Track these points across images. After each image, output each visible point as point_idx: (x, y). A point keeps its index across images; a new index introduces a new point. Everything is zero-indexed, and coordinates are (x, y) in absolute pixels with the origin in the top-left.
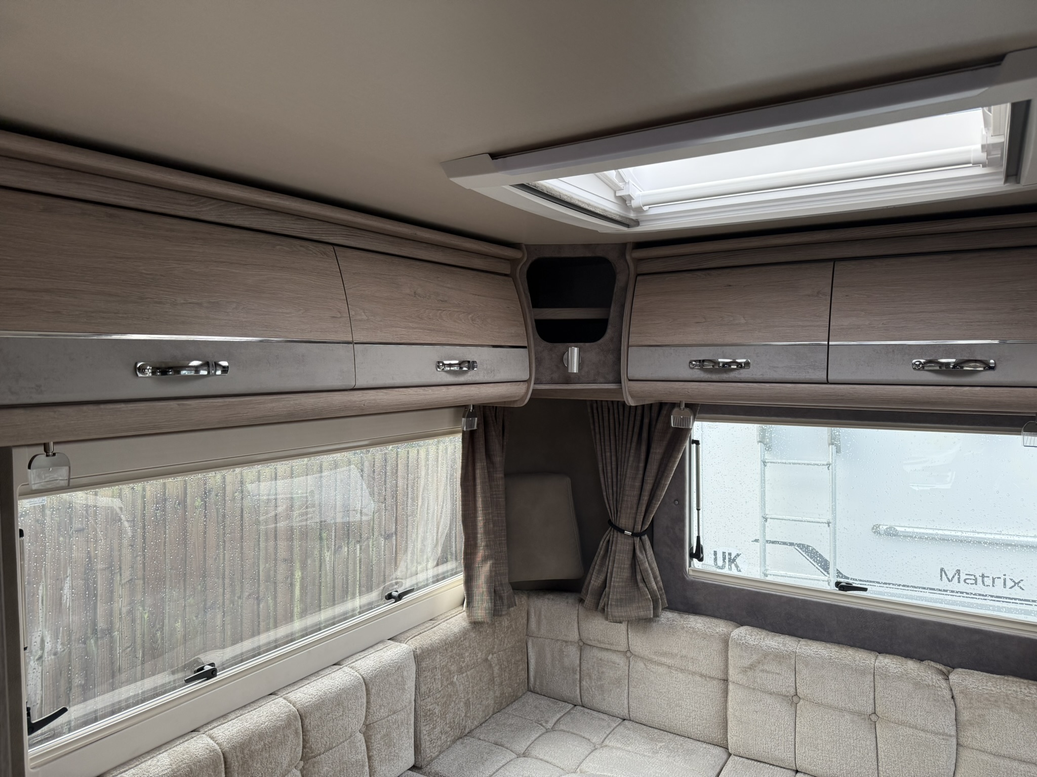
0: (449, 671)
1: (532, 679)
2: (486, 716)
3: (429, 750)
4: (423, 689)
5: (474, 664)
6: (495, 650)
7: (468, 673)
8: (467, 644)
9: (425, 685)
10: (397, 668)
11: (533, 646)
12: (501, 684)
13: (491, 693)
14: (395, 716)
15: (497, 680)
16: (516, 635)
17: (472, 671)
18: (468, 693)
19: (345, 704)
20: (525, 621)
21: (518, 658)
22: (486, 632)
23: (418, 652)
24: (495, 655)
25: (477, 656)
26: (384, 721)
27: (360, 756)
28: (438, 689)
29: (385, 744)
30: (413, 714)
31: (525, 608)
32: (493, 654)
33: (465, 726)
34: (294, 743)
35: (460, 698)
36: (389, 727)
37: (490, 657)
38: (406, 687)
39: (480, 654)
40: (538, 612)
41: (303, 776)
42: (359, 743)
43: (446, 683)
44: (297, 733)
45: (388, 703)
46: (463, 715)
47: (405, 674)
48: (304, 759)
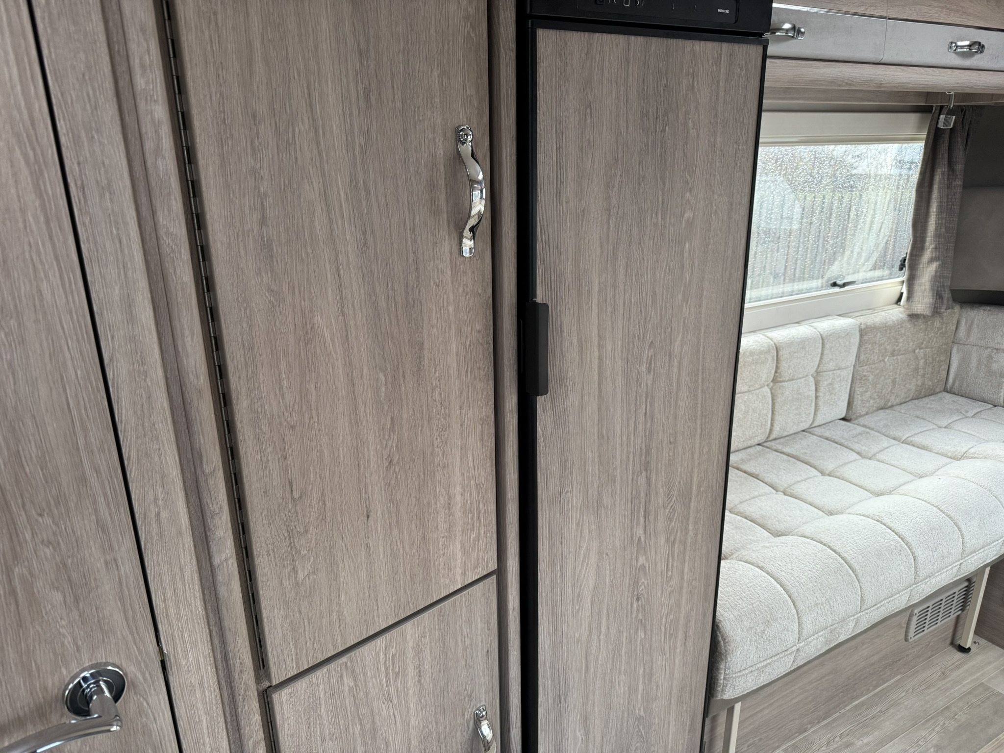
0: (886, 349)
1: (951, 380)
2: (906, 398)
3: (859, 407)
4: (862, 357)
5: (905, 350)
6: (923, 346)
7: (899, 357)
8: (903, 332)
9: (865, 354)
10: (844, 334)
11: (958, 351)
12: (923, 376)
13: (914, 380)
14: (839, 372)
15: (921, 372)
16: (944, 338)
17: (902, 356)
18: (896, 373)
19: (807, 349)
20: (954, 328)
21: (942, 358)
22: (920, 326)
23: (863, 327)
24: (922, 350)
25: (909, 345)
26: (831, 373)
27: (810, 393)
28: (874, 361)
29: (829, 391)
30: (851, 375)
31: (956, 316)
32: (920, 349)
33: (889, 401)
34: (771, 365)
35: (889, 376)
36: (833, 379)
37: (917, 351)
38: (851, 351)
39: (911, 344)
40: (969, 322)
41: (772, 393)
42: (811, 384)
43: (881, 358)
44: (773, 359)
45: (836, 359)
46: (889, 390)
47: (852, 340)
48: (774, 381)
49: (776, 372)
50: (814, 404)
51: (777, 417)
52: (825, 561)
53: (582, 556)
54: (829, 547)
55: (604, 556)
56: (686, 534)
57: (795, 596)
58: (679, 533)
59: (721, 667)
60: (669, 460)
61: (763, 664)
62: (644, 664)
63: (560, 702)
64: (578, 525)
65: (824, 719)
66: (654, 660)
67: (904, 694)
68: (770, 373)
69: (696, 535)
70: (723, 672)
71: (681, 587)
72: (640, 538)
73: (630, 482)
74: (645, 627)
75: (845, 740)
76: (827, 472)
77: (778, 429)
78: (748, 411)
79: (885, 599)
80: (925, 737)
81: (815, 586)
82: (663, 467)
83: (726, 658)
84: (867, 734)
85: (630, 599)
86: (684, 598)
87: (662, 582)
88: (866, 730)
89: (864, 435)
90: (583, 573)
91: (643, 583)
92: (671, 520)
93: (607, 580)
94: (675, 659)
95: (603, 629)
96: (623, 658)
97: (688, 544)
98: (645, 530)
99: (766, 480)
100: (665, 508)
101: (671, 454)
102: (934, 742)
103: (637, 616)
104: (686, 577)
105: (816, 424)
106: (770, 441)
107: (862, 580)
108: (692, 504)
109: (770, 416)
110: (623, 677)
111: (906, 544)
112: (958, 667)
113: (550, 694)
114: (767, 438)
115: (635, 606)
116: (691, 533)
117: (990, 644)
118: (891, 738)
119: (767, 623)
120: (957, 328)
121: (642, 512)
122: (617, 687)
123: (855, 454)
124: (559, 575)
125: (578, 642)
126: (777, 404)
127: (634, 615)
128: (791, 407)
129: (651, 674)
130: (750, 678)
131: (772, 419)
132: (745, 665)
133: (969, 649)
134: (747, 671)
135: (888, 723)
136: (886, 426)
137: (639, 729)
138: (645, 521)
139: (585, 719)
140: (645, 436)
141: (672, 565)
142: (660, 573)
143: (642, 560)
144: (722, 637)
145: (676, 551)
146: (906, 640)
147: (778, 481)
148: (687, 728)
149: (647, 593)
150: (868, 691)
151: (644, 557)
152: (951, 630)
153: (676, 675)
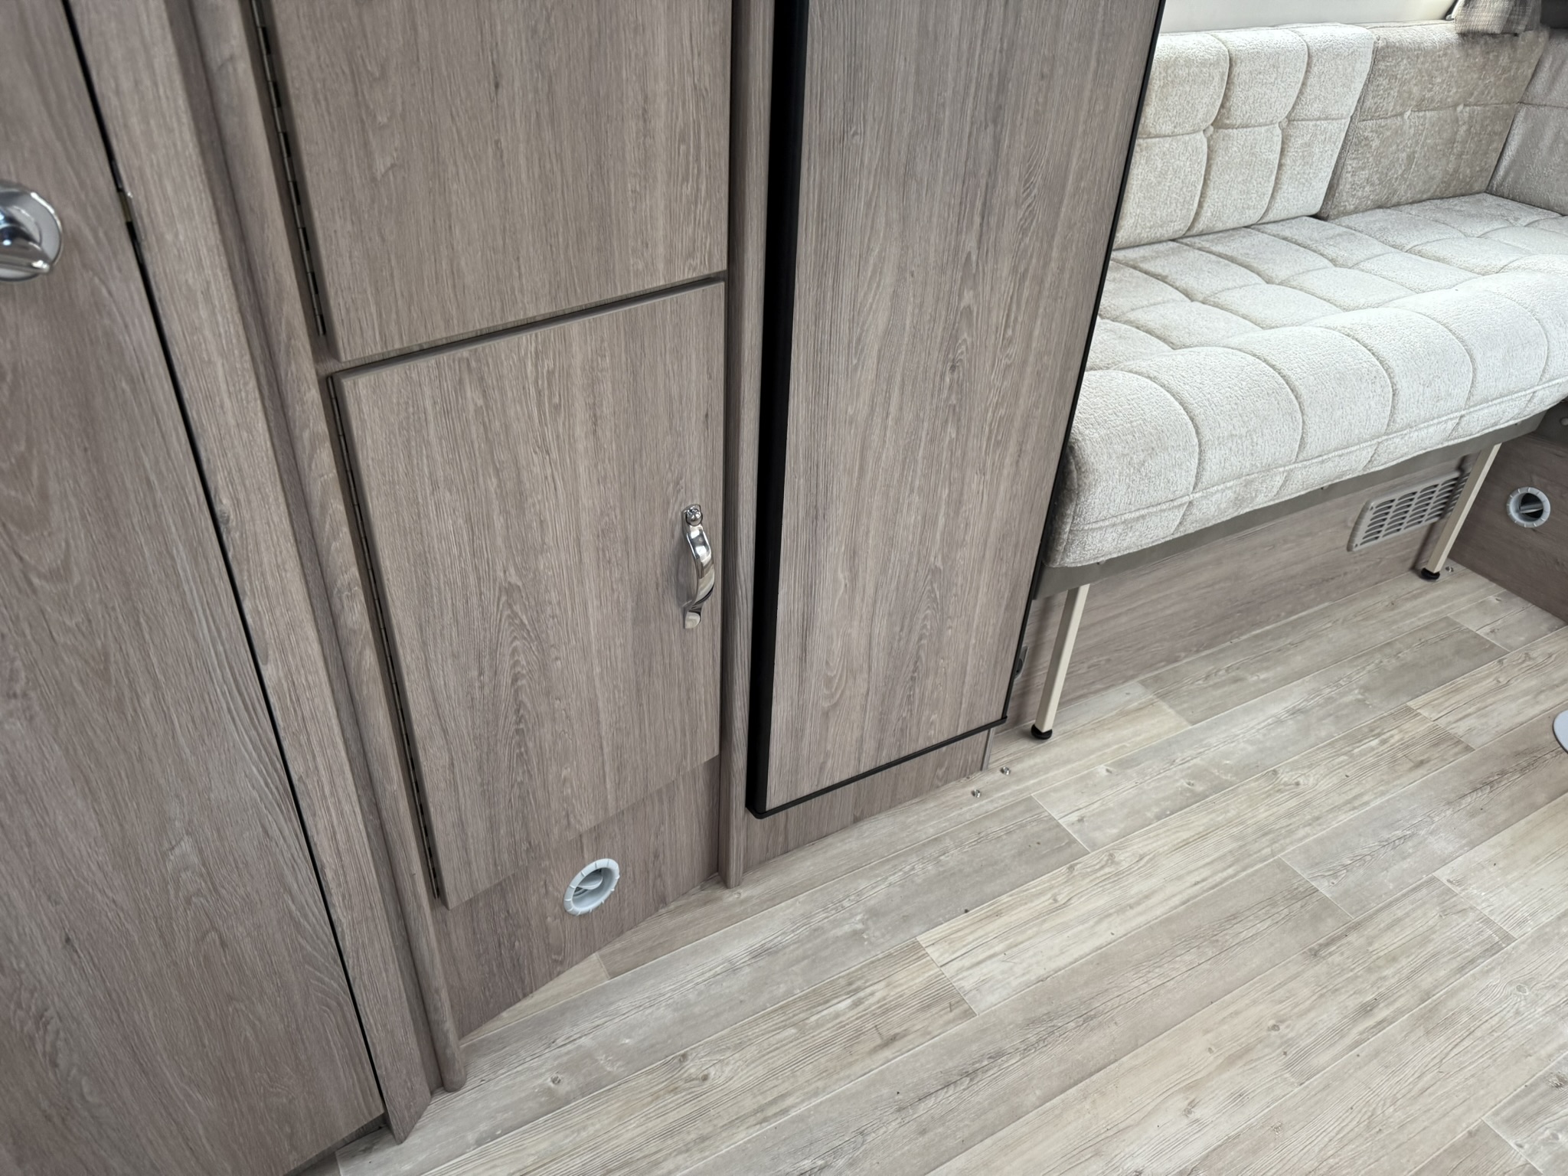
0: (1410, 93)
1: (1501, 172)
2: (1423, 193)
3: (1347, 199)
4: (1369, 102)
5: (1441, 102)
6: (1472, 100)
7: (1428, 114)
8: (1445, 64)
9: (1373, 97)
10: (1350, 53)
11: (1526, 118)
12: (1460, 155)
13: (1444, 161)
14: (1324, 123)
15: (1458, 148)
16: (1509, 90)
17: (1433, 113)
18: (1417, 143)
19: (1281, 70)
20: (1530, 72)
21: (1498, 128)
22: (1475, 59)
23: (1381, 44)
24: (1468, 109)
25: (1449, 91)
26: (1311, 123)
27: (1271, 157)
28: (1387, 110)
29: (1303, 157)
30: (1343, 135)
31: (1538, 52)
32: (1465, 105)
33: (1395, 191)
34: (1217, 89)
35: (1406, 146)
36: (1314, 135)
37: (1460, 108)
38: (1353, 86)
39: (1454, 90)
40: (1559, 62)
41: (1209, 147)
42: (1275, 139)
43: (1399, 109)
44: (1222, 79)
45: (1325, 98)
46: (1400, 172)
47: (1358, 65)
48: (1218, 124)
49: (1222, 106)
50: (1273, 177)
51: (1210, 192)
52: (1256, 378)
53: (870, 269)
54: (1265, 361)
55: (908, 275)
56: (1046, 265)
57: (1199, 419)
58: (1034, 261)
59: (1069, 512)
60: (1036, 112)
61: (1133, 515)
62: (950, 483)
63: (816, 518)
64: (868, 205)
65: (1207, 648)
66: (967, 480)
67: (1330, 625)
68: (1213, 104)
69: (1061, 269)
70: (1070, 520)
71: (1025, 362)
72: (969, 254)
73: (965, 141)
74: (959, 420)
75: (1234, 674)
76: (1277, 281)
77: (1209, 214)
78: (1166, 172)
79: (1336, 449)
80: (1349, 677)
81: (1234, 410)
82: (1025, 124)
83: (1078, 498)
84: (1267, 669)
85: (940, 366)
86: (1027, 382)
87: (995, 346)
88: (1265, 664)
89: (1345, 237)
90: (870, 300)
91: (965, 340)
92: (1024, 231)
93: (908, 322)
94: (998, 484)
95: (893, 409)
96: (920, 465)
97: (1047, 285)
98: (980, 242)
99: (1178, 284)
100: (1017, 205)
101: (1041, 100)
102: (1361, 682)
103: (948, 398)
104: (1034, 345)
105: (1271, 217)
106: (1193, 236)
107: (1308, 410)
108: (1063, 210)
109: (1200, 188)
110: (916, 498)
111: (1386, 370)
112: (1415, 597)
113: (802, 502)
114: (1189, 230)
115: (948, 380)
116: (1053, 265)
117: (1469, 571)
118: (1300, 675)
119: (1151, 452)
120: (1534, 75)
121: (979, 204)
122: (905, 511)
123: (1326, 261)
124: (829, 294)
125: (851, 423)
126: (1214, 168)
127: (944, 395)
128: (1236, 177)
129: (960, 502)
130: (1111, 535)
131: (1203, 195)
132: (1105, 513)
133: (1437, 575)
134: (1107, 523)
135: (1299, 658)
136: (1382, 229)
137: (933, 589)
138: (981, 225)
139: (853, 554)
140: (1001, 52)
141: (1016, 319)
142: (994, 329)
143: (968, 297)
144: (1077, 464)
145: (1026, 293)
146: (1349, 549)
147: (1196, 287)
148: (1004, 603)
149: (970, 361)
150: (1278, 617)
151: (971, 293)
152: (1417, 547)
153: (998, 513)
